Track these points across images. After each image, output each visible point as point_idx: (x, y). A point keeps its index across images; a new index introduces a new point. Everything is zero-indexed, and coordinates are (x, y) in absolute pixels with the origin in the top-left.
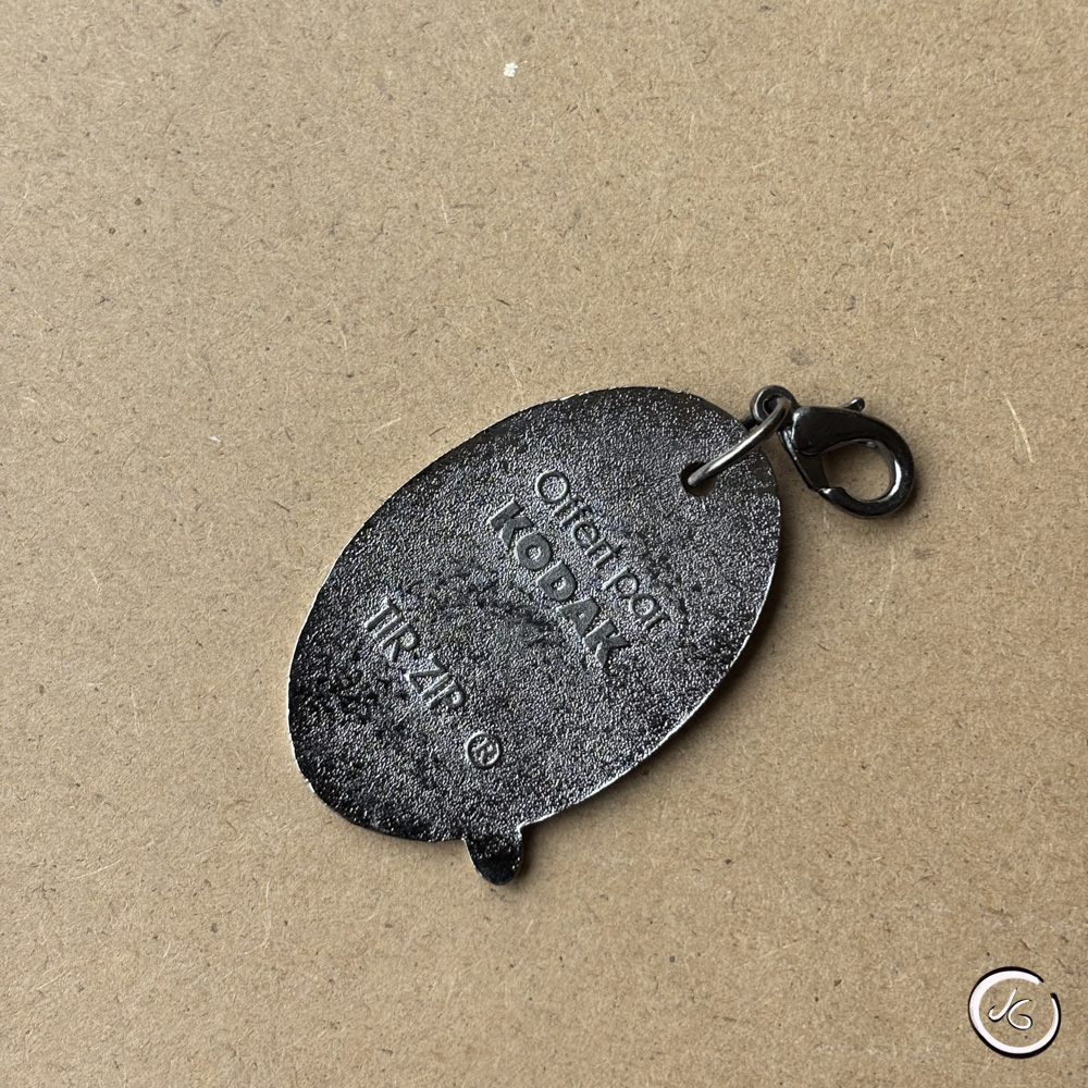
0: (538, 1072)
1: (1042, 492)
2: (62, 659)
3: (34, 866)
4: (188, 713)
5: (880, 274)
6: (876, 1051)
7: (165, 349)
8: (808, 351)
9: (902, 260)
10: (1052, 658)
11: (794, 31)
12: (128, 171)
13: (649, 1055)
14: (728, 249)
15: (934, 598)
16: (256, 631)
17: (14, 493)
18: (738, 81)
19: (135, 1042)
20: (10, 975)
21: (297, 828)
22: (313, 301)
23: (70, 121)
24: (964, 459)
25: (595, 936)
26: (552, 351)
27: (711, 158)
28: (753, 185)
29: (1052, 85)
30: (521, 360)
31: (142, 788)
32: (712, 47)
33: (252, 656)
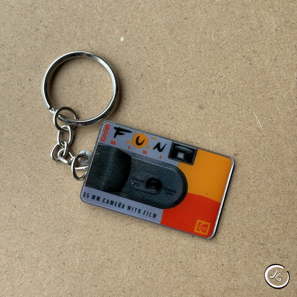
0: (149, 293)
1: (265, 137)
2: (20, 198)
3: (17, 251)
4: (53, 210)
5: (220, 84)
6: (234, 281)
7: (40, 117)
8: (203, 105)
9: (225, 80)
10: (271, 178)
11: (194, 24)
12: (27, 72)
13: (176, 287)
14: (181, 81)
15: (240, 166)
16: (69, 187)
17: (4, 157)
18: (180, 38)
19: (46, 294)
20: (13, 280)
21: (83, 236)
22: (77, 102)
23: (11, 60)
24: (245, 130)
26: (139, 110)
27: (175, 58)
28: (186, 64)
29: (260, 33)
30: (131, 113)
31: (43, 229)
32: (173, 30)
33: (68, 194)
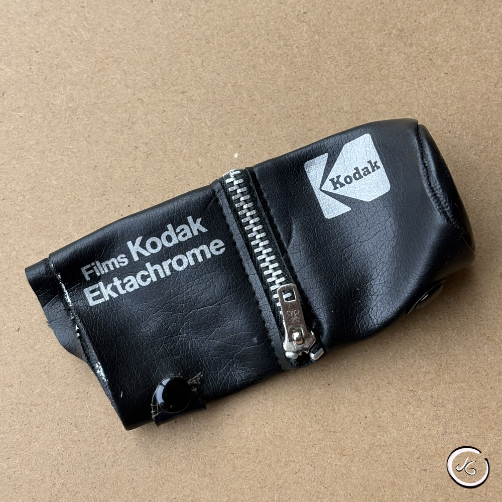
25: (291, 411)
